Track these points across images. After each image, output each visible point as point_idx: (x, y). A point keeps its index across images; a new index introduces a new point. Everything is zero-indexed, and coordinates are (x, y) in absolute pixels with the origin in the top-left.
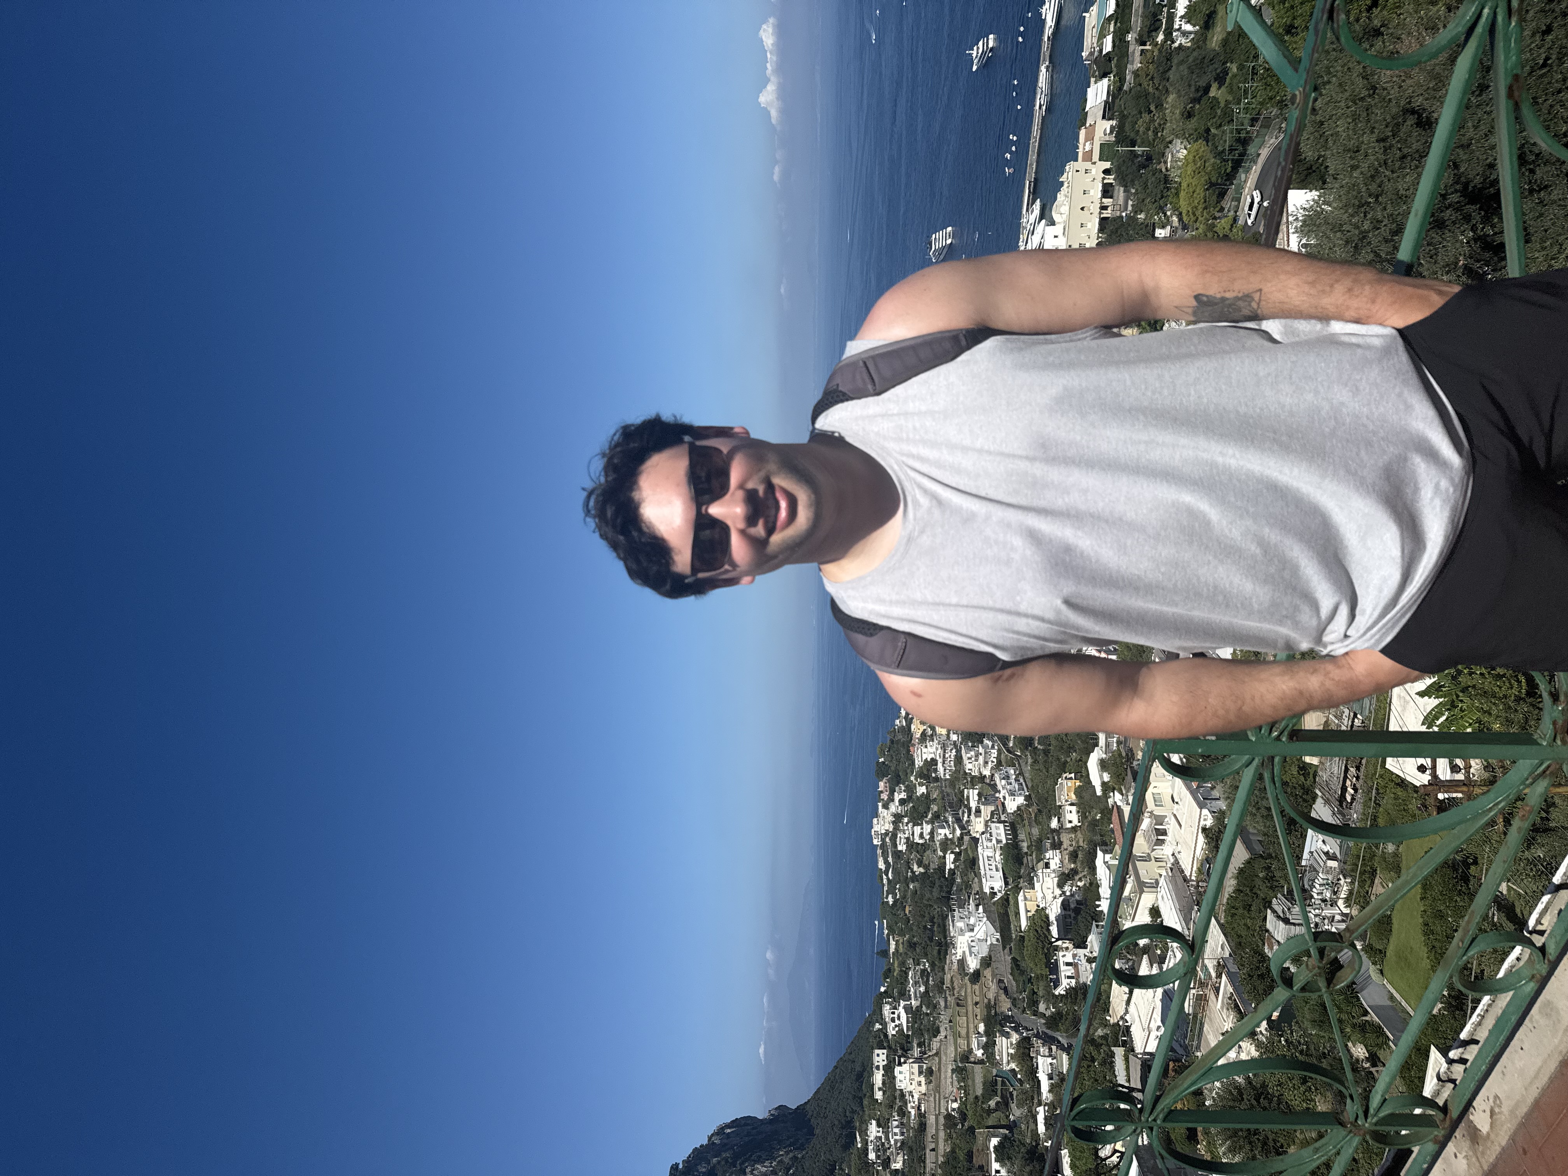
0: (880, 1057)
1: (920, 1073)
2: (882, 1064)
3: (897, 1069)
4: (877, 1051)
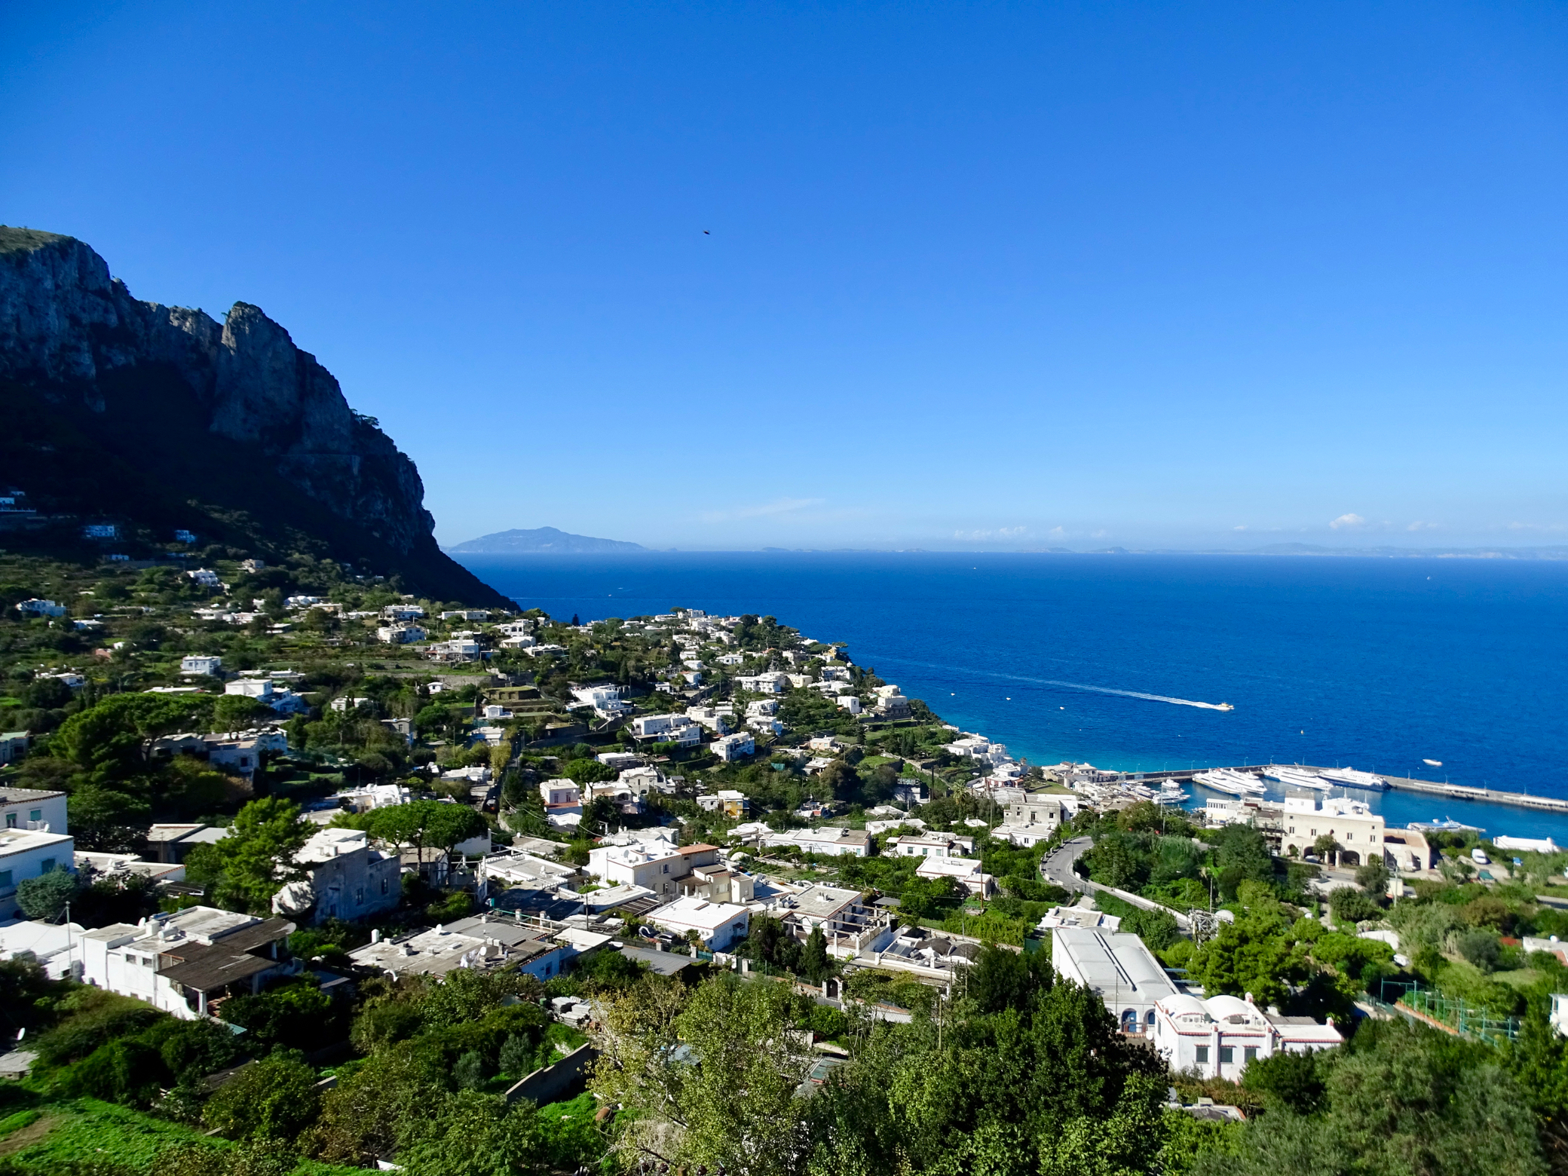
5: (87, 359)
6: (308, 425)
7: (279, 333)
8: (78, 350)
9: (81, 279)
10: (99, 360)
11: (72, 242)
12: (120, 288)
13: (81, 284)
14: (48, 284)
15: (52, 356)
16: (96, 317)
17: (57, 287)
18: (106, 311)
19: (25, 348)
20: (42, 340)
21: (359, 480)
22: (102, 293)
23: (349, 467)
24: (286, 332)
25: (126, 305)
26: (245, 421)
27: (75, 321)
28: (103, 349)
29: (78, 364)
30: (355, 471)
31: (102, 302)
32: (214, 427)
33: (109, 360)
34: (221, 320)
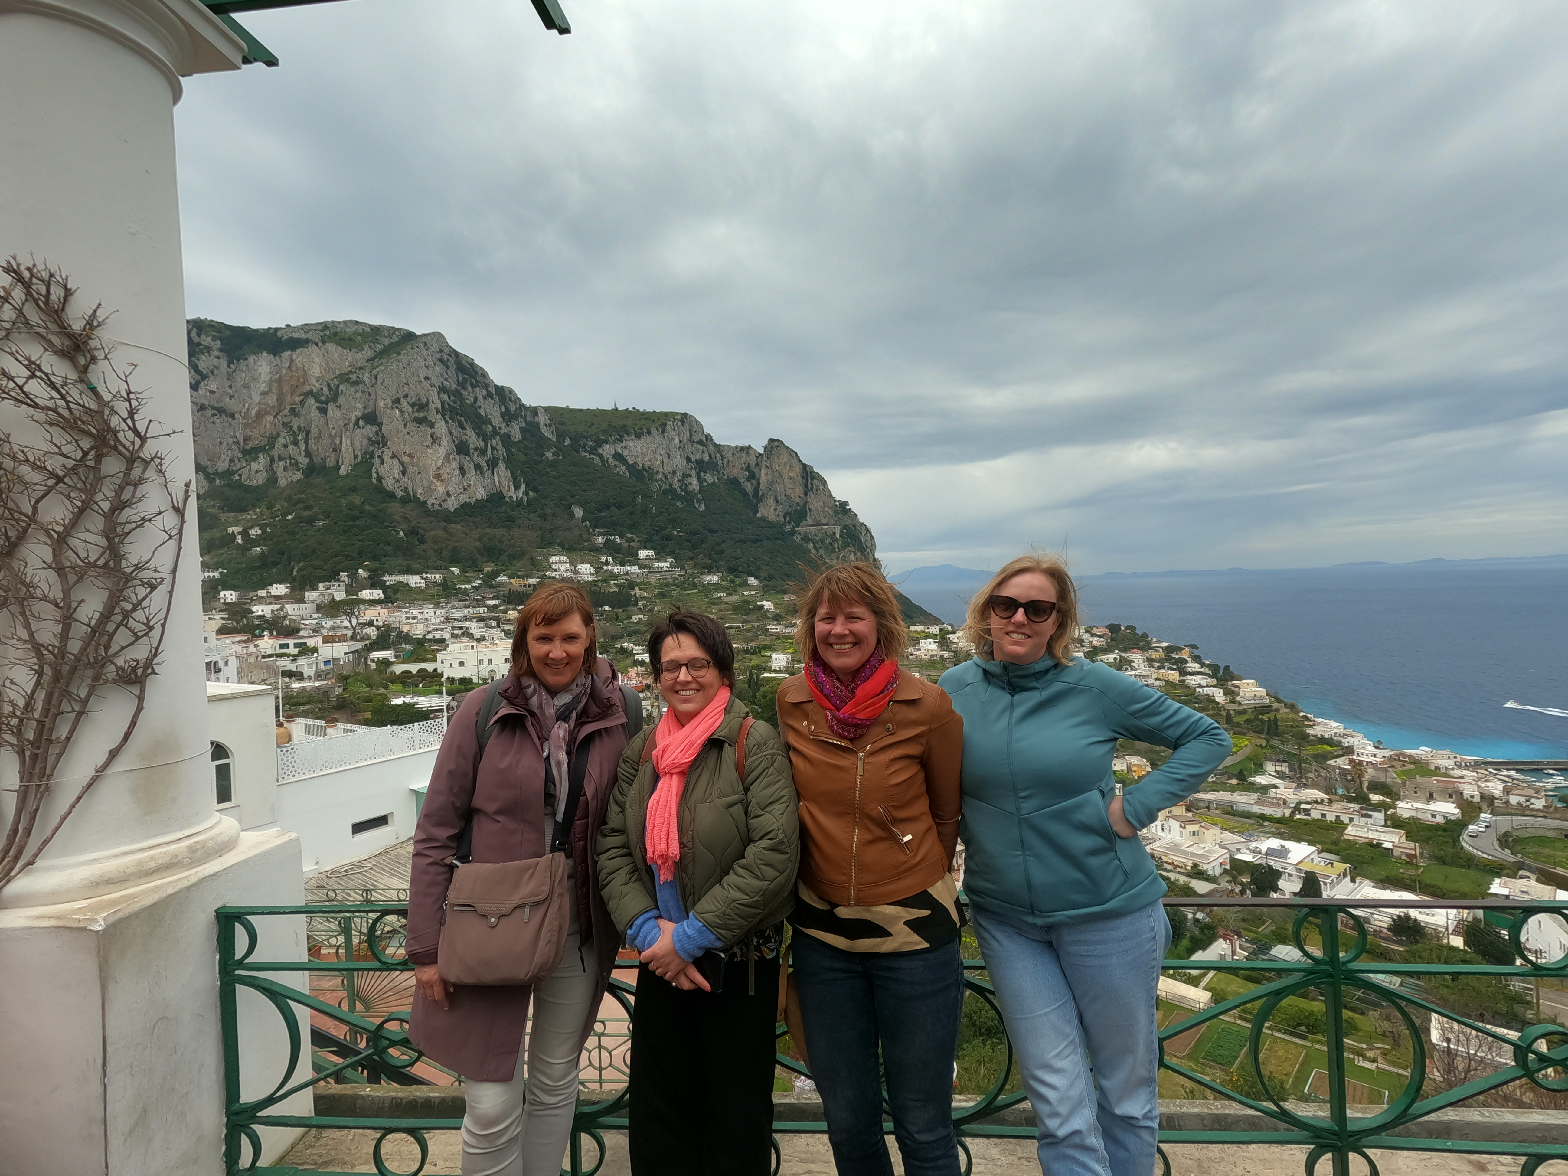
0: (934, 629)
1: (932, 656)
2: (930, 630)
3: (931, 641)
4: (938, 628)
5: (695, 481)
6: (810, 509)
7: (794, 454)
8: (690, 476)
9: (691, 436)
10: (701, 481)
11: (685, 415)
12: (708, 437)
13: (691, 440)
14: (677, 441)
15: (679, 481)
16: (698, 457)
18: (703, 452)
19: (666, 478)
20: (674, 473)
21: (840, 542)
22: (700, 442)
23: (834, 533)
24: (796, 454)
25: (711, 447)
26: (775, 510)
27: (688, 460)
28: (702, 474)
29: (690, 484)
30: (838, 536)
31: (701, 448)
32: (759, 515)
33: (705, 480)
34: (762, 451)
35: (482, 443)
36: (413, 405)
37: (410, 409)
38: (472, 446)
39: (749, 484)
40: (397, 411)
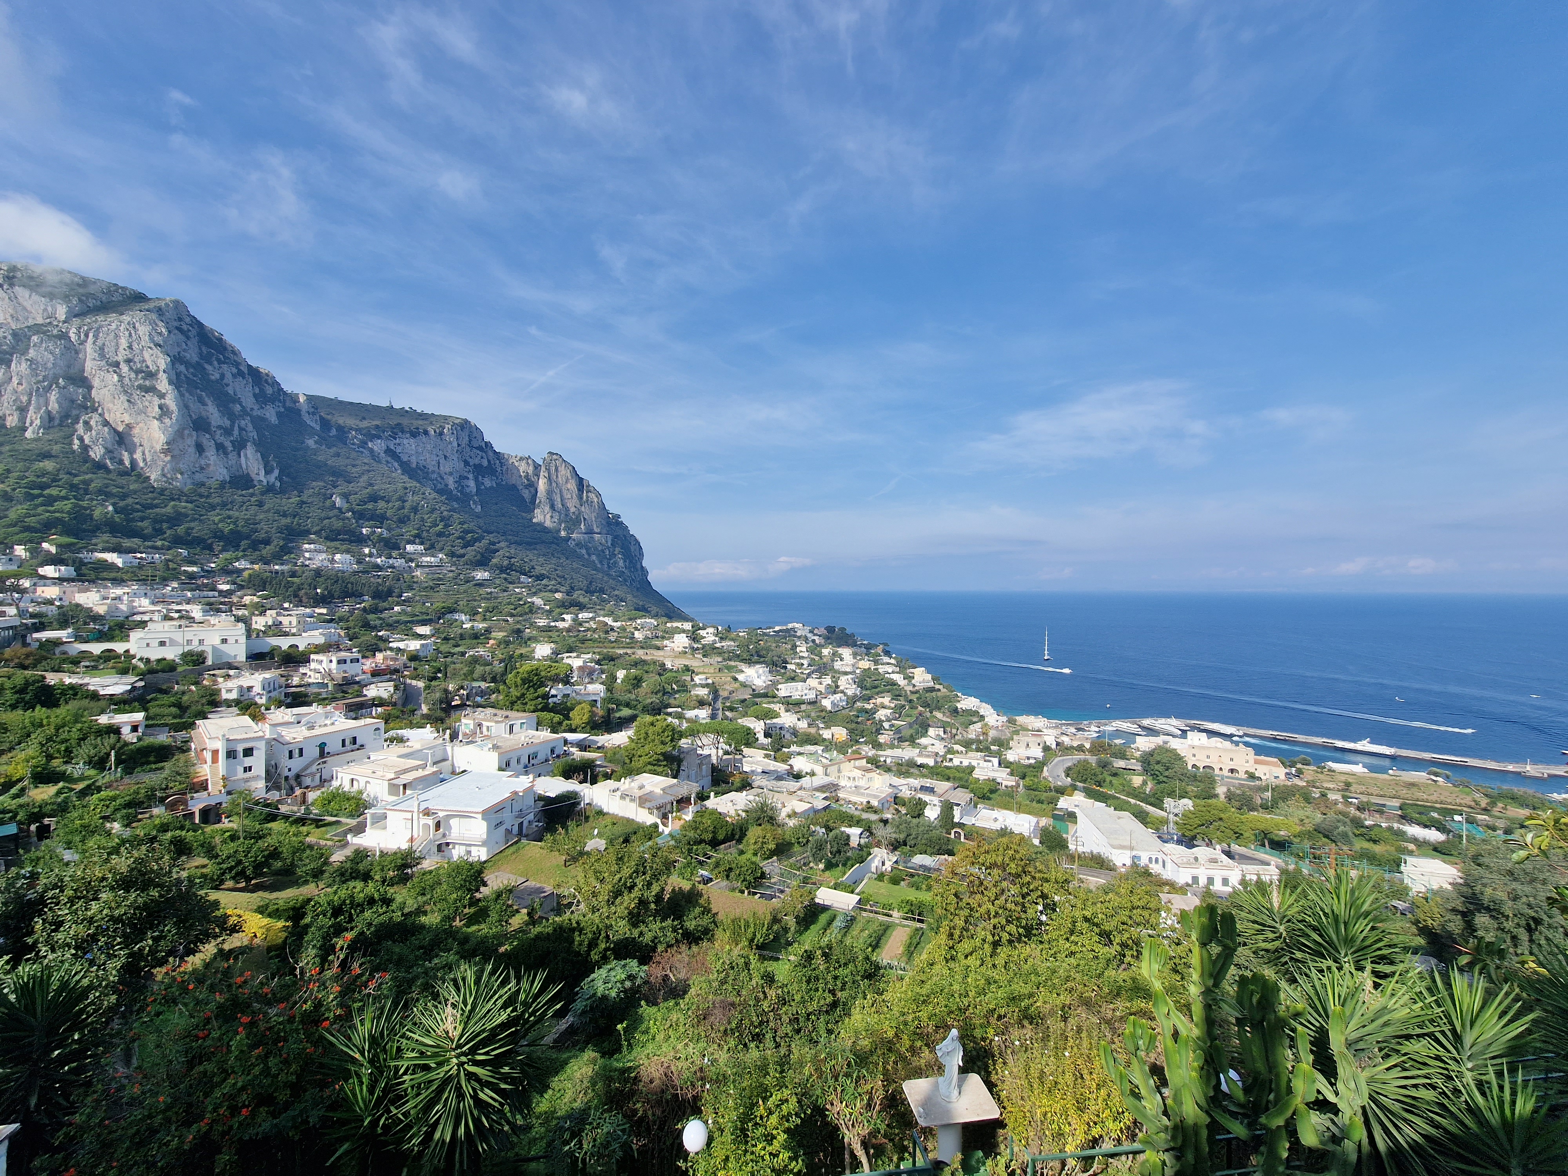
1: (684, 648)
2: (684, 627)
3: (683, 635)
4: (689, 624)
5: (472, 484)
6: (585, 519)
7: (571, 468)
8: (467, 478)
9: (470, 441)
10: (478, 484)
11: (466, 422)
12: (488, 445)
13: (470, 445)
14: (455, 444)
15: (455, 482)
16: (477, 461)
17: (459, 445)
18: (482, 458)
19: (442, 478)
20: (450, 474)
21: (611, 549)
22: (480, 448)
23: (606, 542)
24: (574, 468)
25: (491, 454)
26: (551, 517)
27: (466, 463)
28: (480, 478)
29: (467, 486)
30: (609, 544)
31: (480, 453)
32: (535, 520)
33: (483, 484)
34: (541, 462)
35: (228, 423)
36: (138, 372)
37: (133, 375)
38: (213, 423)
39: (527, 491)
40: (116, 377)
